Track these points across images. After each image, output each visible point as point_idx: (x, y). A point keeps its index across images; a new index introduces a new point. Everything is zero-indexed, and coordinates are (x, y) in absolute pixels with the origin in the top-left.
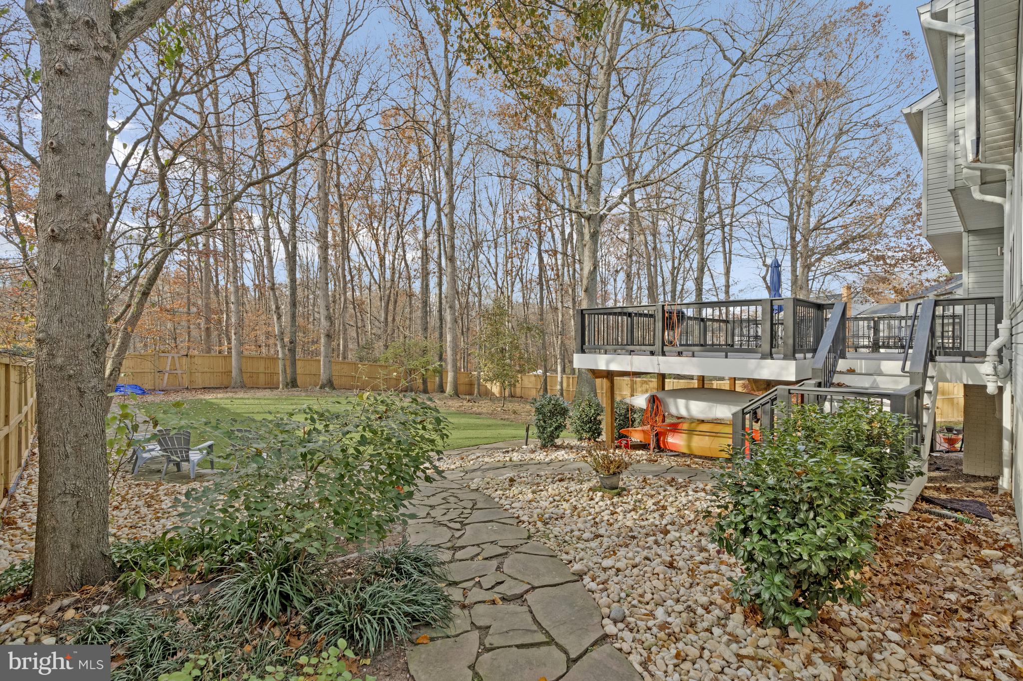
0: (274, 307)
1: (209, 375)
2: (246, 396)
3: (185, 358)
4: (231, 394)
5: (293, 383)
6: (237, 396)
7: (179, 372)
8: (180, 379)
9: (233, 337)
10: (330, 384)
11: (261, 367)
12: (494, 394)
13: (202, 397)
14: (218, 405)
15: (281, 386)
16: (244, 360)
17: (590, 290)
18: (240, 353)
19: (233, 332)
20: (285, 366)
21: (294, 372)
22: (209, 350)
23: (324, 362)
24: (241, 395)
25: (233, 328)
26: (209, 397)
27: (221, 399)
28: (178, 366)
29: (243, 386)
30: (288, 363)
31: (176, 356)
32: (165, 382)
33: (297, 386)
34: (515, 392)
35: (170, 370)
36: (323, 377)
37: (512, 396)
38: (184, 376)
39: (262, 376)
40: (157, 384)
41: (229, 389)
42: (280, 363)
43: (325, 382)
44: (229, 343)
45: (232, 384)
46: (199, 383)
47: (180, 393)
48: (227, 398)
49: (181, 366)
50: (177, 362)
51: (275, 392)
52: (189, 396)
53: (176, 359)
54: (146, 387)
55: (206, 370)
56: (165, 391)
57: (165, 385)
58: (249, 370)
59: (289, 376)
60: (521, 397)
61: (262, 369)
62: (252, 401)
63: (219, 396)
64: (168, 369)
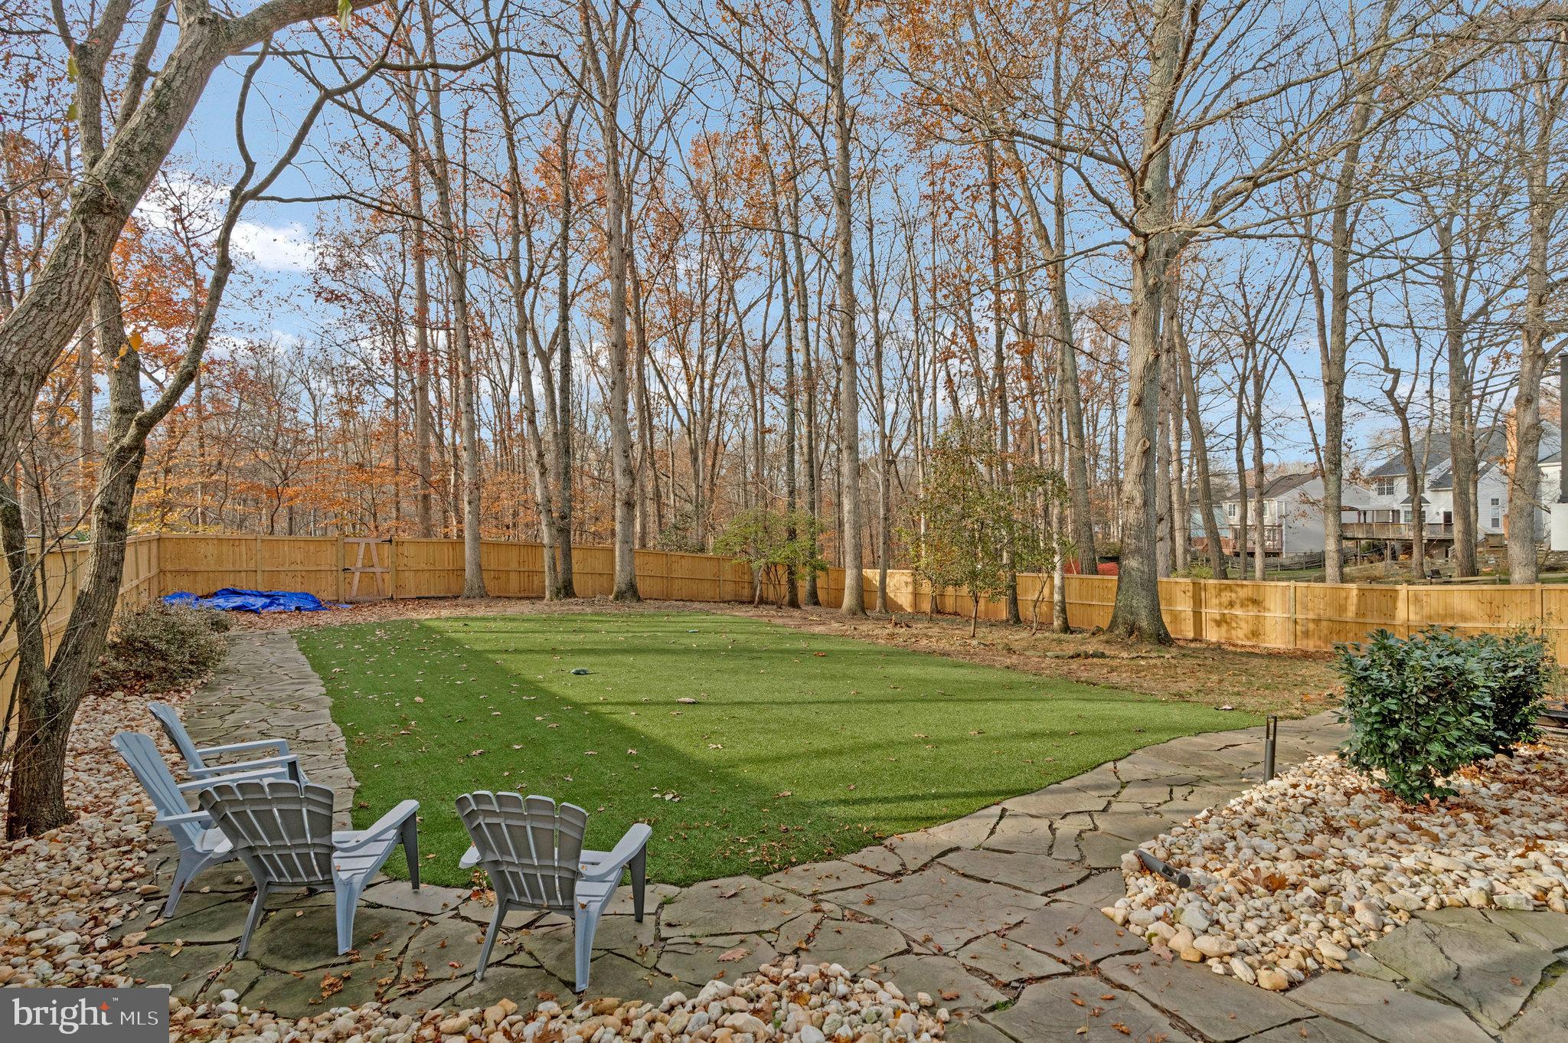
0: (534, 454)
1: (427, 575)
2: (491, 614)
3: (387, 546)
4: (462, 611)
5: (566, 590)
6: (474, 614)
7: (378, 570)
8: (380, 582)
9: (467, 508)
10: (631, 593)
11: (512, 560)
12: (901, 608)
13: (414, 615)
14: (440, 633)
15: (547, 595)
16: (485, 548)
17: (1146, 402)
18: (477, 538)
19: (466, 499)
20: (553, 558)
21: (568, 570)
22: (428, 532)
23: (622, 551)
24: (481, 611)
25: (467, 492)
26: (424, 615)
27: (447, 619)
28: (375, 559)
29: (483, 595)
30: (559, 554)
31: (372, 541)
32: (355, 588)
33: (574, 595)
34: (943, 603)
35: (364, 566)
36: (620, 579)
37: (939, 612)
38: (387, 577)
39: (513, 576)
40: (341, 592)
41: (460, 601)
42: (546, 554)
43: (623, 587)
44: (460, 522)
45: (466, 592)
46: (411, 591)
47: (376, 610)
48: (457, 619)
49: (381, 560)
50: (374, 553)
51: (540, 605)
52: (392, 613)
53: (373, 547)
54: (325, 596)
55: (423, 566)
56: (355, 604)
57: (354, 593)
58: (492, 567)
59: (560, 576)
60: (956, 614)
61: (514, 566)
62: (500, 625)
63: (445, 613)
64: (359, 565)
